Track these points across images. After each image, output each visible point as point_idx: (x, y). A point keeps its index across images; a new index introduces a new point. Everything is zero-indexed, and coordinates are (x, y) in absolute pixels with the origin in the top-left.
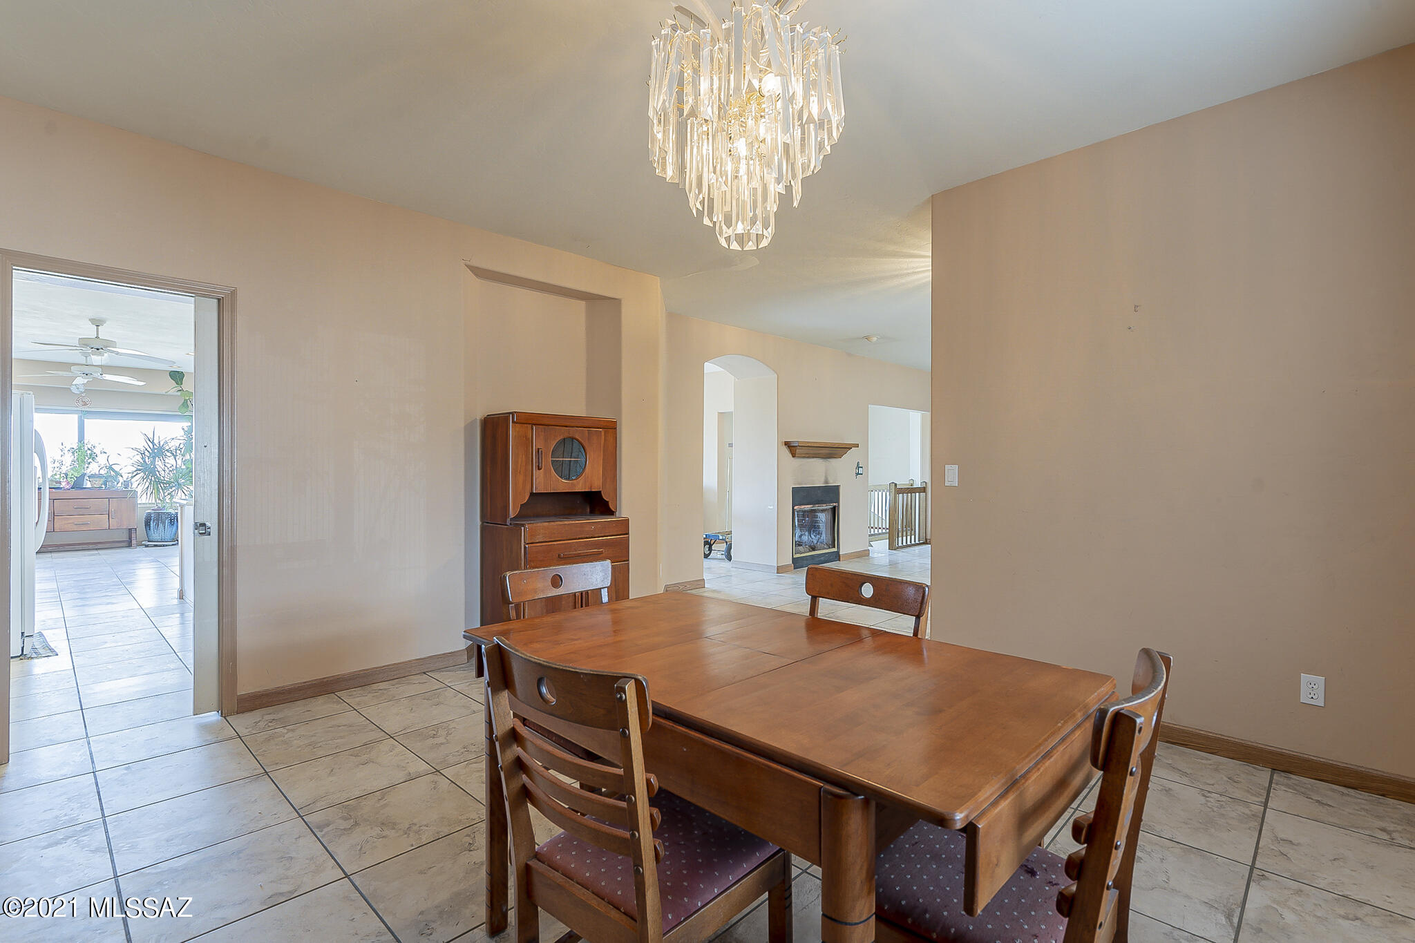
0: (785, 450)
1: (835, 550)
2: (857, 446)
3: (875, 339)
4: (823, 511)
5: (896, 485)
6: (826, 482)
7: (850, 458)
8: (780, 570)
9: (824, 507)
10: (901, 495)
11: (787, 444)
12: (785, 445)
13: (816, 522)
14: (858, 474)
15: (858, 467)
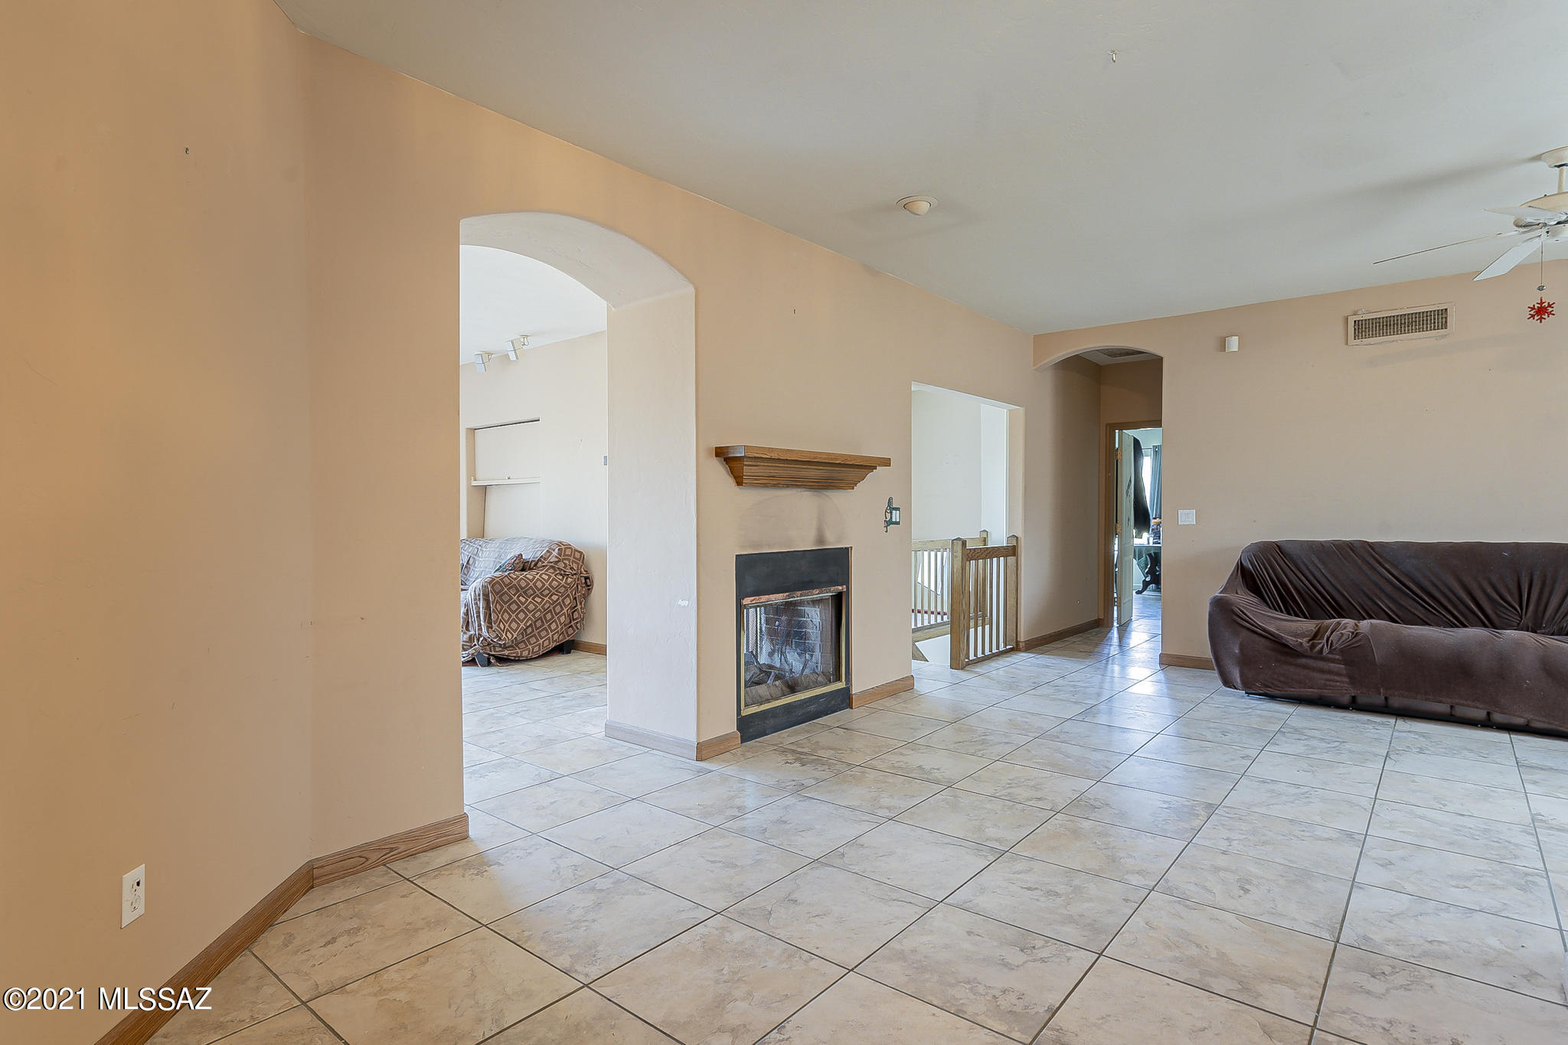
0: (719, 471)
1: (841, 685)
2: (886, 462)
3: (923, 207)
4: (815, 602)
5: (964, 543)
6: (821, 539)
7: (871, 489)
8: (705, 751)
9: (816, 594)
10: (973, 562)
11: (721, 453)
12: (717, 455)
13: (801, 625)
14: (889, 523)
15: (891, 508)
